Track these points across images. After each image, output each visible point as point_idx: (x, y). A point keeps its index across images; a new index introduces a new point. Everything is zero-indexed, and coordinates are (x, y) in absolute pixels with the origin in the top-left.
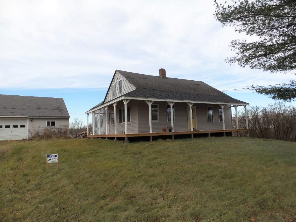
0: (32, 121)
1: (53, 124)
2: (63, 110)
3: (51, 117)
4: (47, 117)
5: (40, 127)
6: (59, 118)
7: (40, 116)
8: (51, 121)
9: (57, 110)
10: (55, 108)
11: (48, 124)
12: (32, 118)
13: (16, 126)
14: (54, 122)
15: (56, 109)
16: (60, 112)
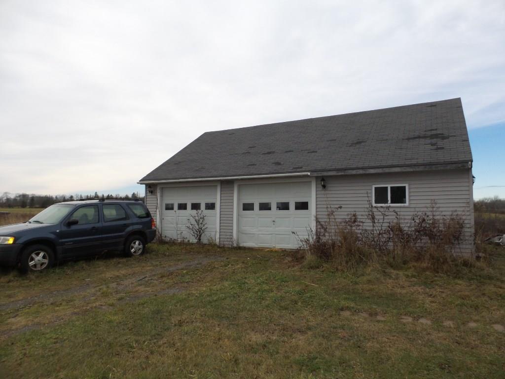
0: (324, 187)
1: (399, 195)
2: (448, 137)
3: (387, 170)
4: (372, 171)
5: (341, 207)
6: (421, 169)
7: (345, 169)
8: (389, 186)
9: (422, 141)
10: (417, 134)
11: (381, 195)
12: (323, 179)
13: (284, 206)
14: (405, 187)
15: (419, 137)
16: (432, 145)
